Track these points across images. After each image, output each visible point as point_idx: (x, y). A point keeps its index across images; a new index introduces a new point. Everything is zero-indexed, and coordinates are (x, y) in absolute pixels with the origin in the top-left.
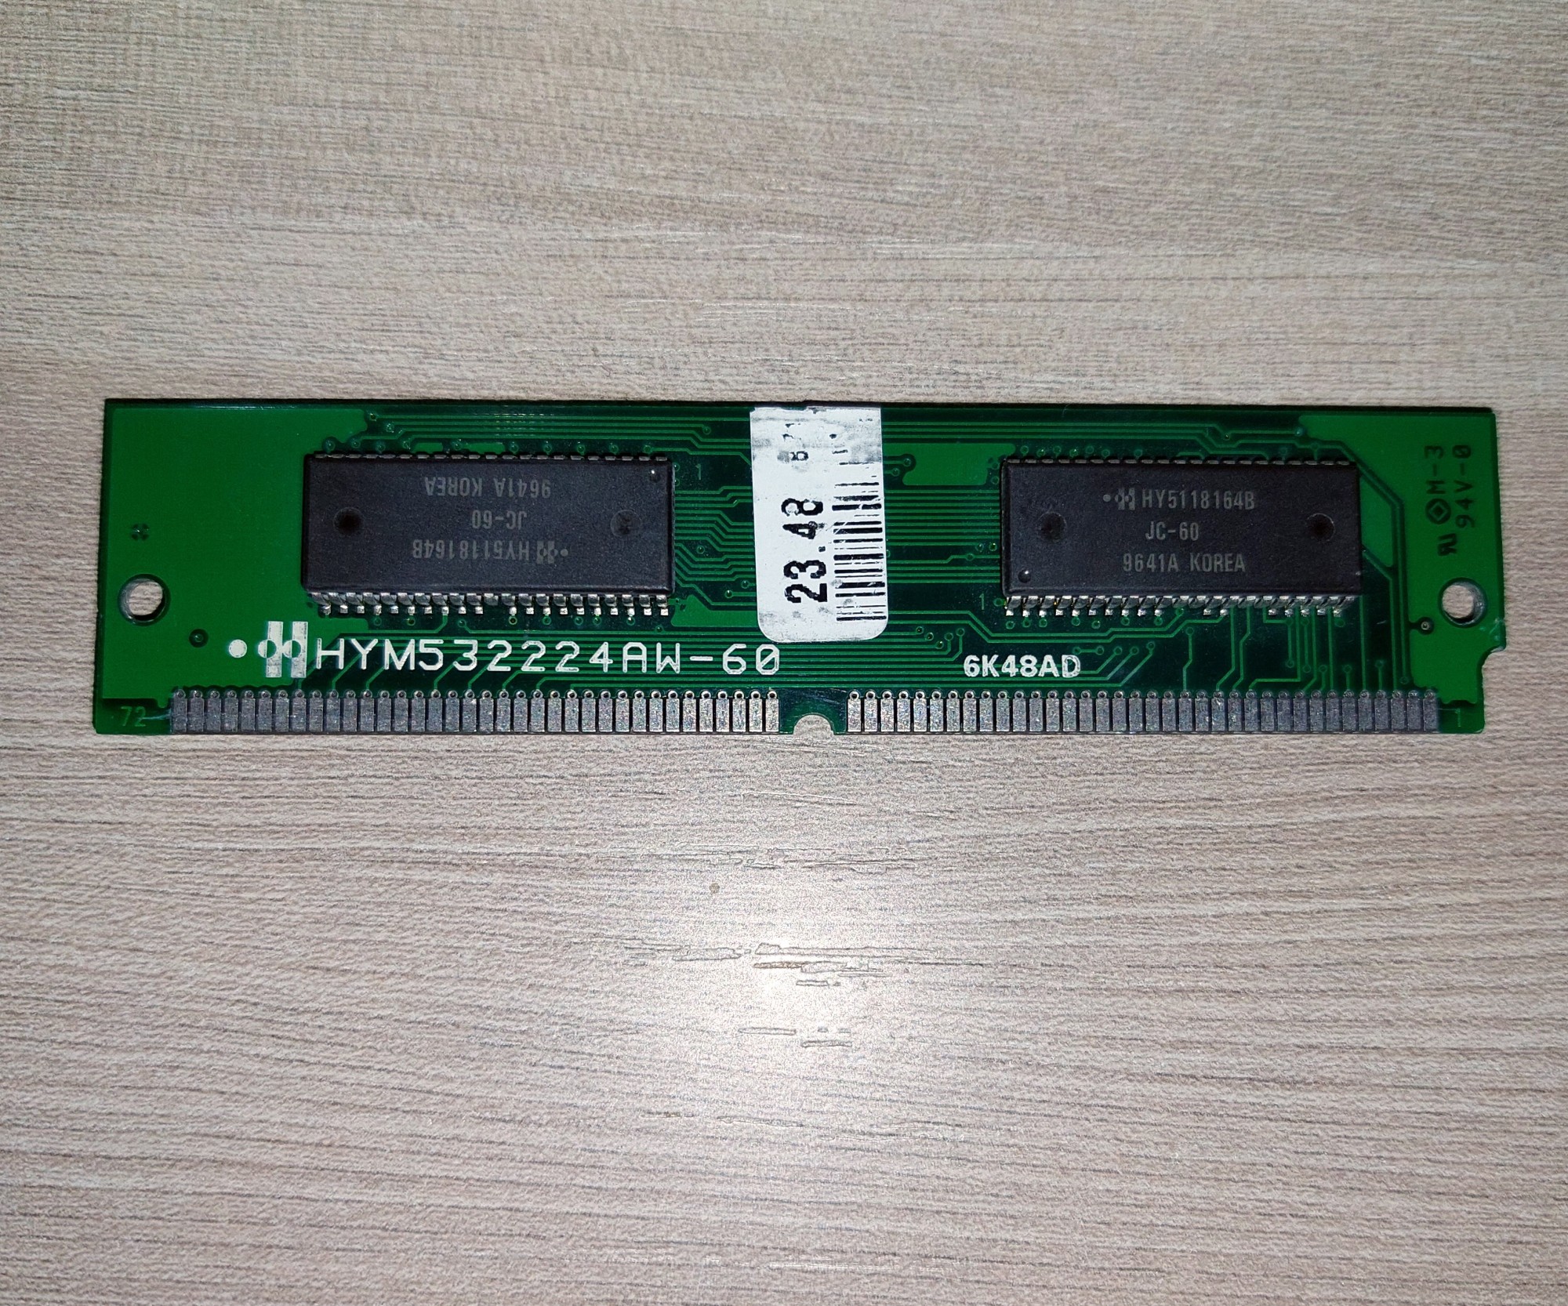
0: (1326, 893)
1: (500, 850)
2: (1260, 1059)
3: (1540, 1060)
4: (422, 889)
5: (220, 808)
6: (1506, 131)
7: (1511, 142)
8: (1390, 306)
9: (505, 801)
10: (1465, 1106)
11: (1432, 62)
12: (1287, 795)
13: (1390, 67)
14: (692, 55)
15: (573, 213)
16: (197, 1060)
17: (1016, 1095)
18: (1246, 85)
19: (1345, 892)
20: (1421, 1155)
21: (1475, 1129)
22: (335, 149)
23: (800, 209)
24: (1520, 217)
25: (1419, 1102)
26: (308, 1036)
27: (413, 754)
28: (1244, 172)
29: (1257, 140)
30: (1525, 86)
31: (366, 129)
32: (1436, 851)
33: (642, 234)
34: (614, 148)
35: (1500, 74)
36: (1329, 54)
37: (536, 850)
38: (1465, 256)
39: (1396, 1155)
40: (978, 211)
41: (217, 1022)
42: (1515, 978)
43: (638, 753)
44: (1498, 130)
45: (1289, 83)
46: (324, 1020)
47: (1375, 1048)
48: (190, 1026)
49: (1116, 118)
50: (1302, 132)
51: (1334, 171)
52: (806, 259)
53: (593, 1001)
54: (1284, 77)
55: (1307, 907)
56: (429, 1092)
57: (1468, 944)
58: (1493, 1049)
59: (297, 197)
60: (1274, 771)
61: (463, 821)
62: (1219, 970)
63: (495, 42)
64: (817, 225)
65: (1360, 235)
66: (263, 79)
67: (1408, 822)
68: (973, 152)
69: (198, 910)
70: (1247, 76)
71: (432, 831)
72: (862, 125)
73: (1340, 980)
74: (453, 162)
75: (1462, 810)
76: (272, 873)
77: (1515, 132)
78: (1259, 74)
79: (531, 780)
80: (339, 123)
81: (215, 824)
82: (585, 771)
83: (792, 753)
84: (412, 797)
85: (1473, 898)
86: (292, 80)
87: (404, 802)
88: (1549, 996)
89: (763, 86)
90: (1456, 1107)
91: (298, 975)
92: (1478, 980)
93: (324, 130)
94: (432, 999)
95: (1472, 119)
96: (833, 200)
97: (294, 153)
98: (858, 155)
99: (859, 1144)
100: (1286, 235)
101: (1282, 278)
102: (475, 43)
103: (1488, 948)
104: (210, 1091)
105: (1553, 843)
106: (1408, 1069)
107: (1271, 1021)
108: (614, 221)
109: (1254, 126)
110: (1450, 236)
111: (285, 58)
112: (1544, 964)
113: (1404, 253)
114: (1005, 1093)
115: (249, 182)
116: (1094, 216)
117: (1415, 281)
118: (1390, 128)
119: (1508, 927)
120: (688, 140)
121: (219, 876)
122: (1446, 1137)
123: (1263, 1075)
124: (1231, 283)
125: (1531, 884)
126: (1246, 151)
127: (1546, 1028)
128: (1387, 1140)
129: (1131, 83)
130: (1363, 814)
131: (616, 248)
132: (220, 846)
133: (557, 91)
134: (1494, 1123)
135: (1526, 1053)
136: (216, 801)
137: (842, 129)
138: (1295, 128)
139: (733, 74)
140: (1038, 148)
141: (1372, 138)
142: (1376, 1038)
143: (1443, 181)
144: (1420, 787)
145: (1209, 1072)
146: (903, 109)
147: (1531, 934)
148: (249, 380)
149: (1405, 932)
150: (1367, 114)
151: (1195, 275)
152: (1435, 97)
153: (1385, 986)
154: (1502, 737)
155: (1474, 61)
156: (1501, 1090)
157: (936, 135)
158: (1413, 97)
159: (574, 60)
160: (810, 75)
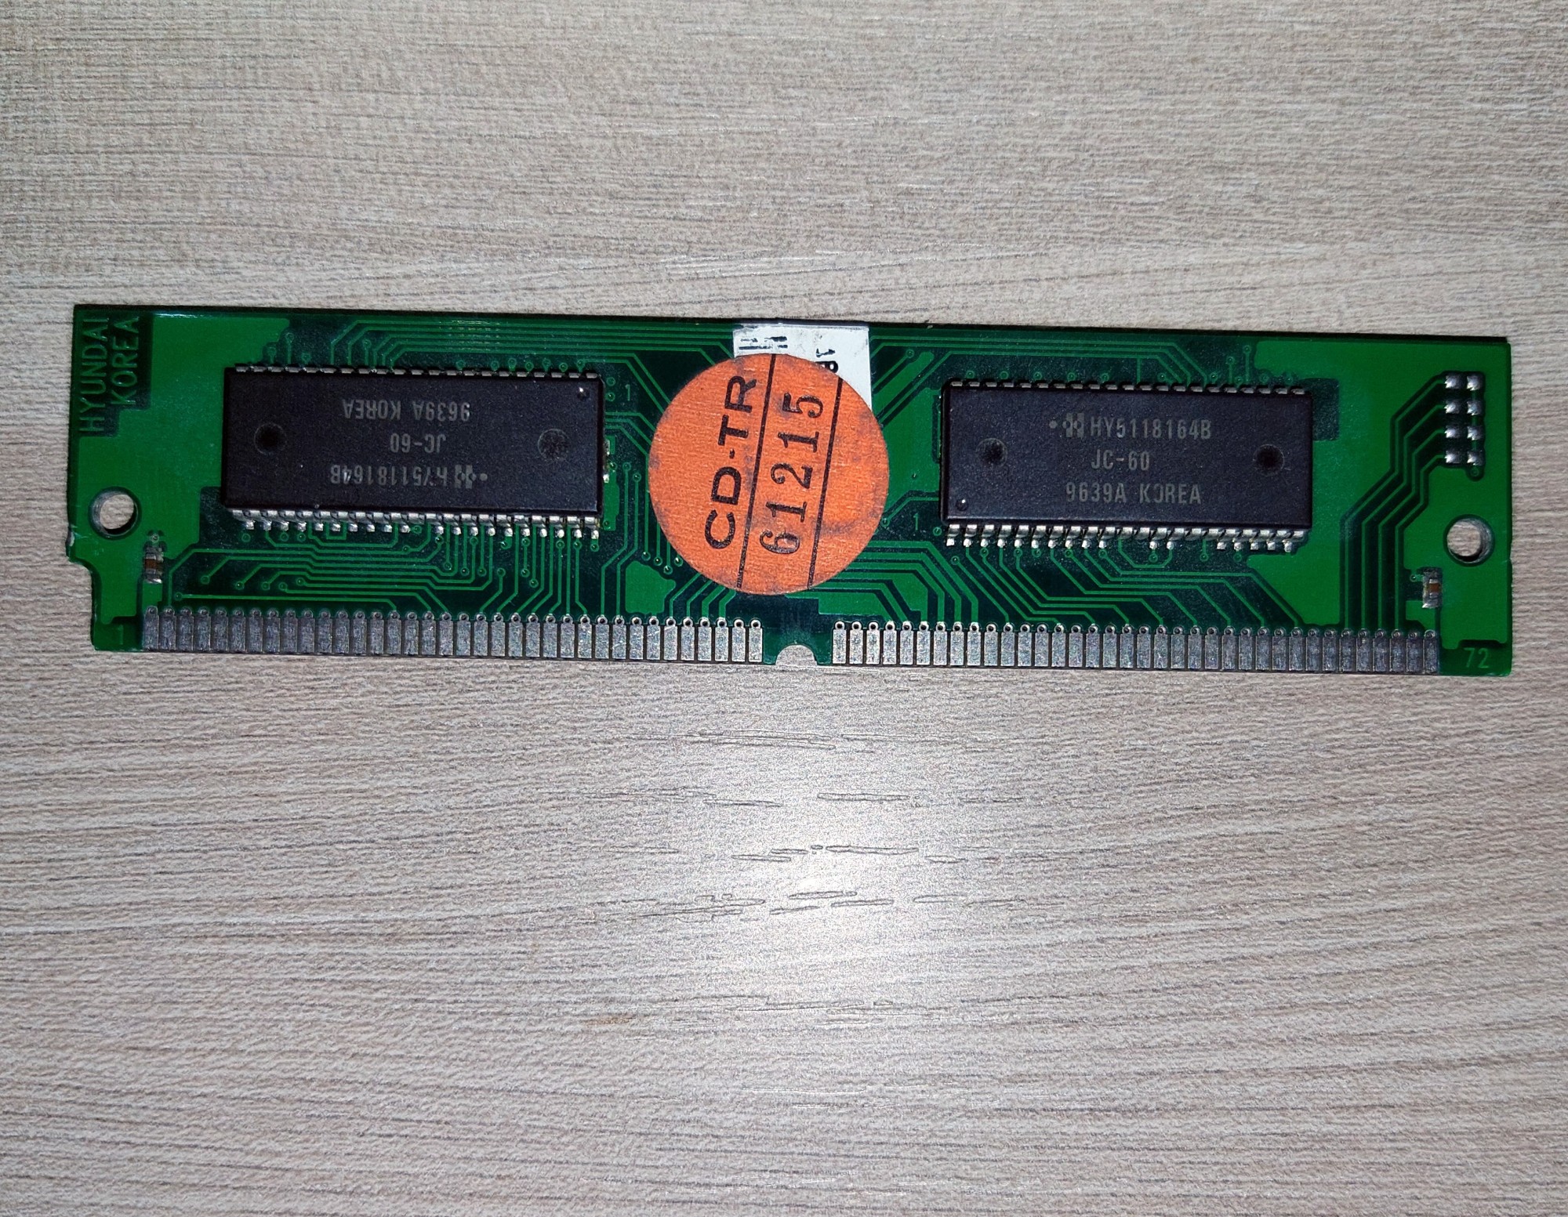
0: (1165, 916)
1: (315, 919)
2: (1100, 1090)
3: (1389, 1075)
4: (237, 963)
5: (28, 892)
6: (1333, 102)
7: (1339, 113)
8: (1213, 298)
9: (314, 869)
10: (1312, 1125)
11: (1251, 31)
12: (1118, 818)
13: (1207, 39)
14: (466, 73)
15: (351, 250)
16: (24, 1147)
17: (853, 1138)
18: (1054, 69)
19: (1182, 914)
20: (1268, 1177)
21: (1323, 1148)
22: (100, 198)
23: (588, 231)
24: (1349, 194)
25: (1265, 1124)
26: (132, 1118)
27: (220, 826)
28: (1055, 165)
29: (1067, 128)
30: (1353, 51)
31: (132, 173)
32: (1274, 867)
33: (425, 268)
34: (390, 178)
35: (1326, 40)
36: (1142, 29)
37: (350, 917)
38: (1292, 240)
39: (1241, 1178)
40: (776, 223)
41: (40, 1108)
42: (1360, 992)
43: (450, 812)
44: (1324, 101)
45: (1099, 64)
46: (147, 1101)
47: (1217, 1071)
48: (15, 1114)
49: (917, 114)
50: (1116, 116)
51: (1149, 156)
52: (598, 285)
53: (418, 1068)
54: (1095, 58)
55: (1143, 931)
56: (258, 1167)
57: (1311, 960)
58: (1339, 1067)
59: (65, 251)
60: (1104, 794)
61: (274, 892)
62: (1055, 1000)
63: (260, 72)
64: (607, 248)
65: (1180, 224)
66: (21, 127)
67: (1246, 838)
68: (768, 160)
69: (13, 996)
70: (1053, 60)
71: (244, 903)
72: (650, 138)
73: (1180, 1004)
74: (223, 203)
75: (1300, 824)
76: (85, 955)
77: (1343, 102)
78: (1067, 55)
79: (341, 847)
80: (103, 170)
81: (24, 908)
82: (395, 833)
83: (610, 803)
84: (221, 870)
85: (1315, 912)
86: (51, 126)
87: (214, 875)
88: (1396, 1009)
89: (544, 101)
90: (1303, 1127)
91: (118, 1056)
92: (1322, 997)
93: (88, 178)
94: (255, 1074)
95: (1296, 90)
96: (623, 220)
97: (58, 206)
98: (647, 170)
99: (696, 1197)
100: (1101, 229)
101: (1098, 276)
102: (239, 75)
103: (1332, 964)
104: (39, 1177)
105: (1397, 853)
106: (1252, 1090)
107: (1111, 1049)
108: (396, 256)
109: (1064, 113)
110: (1275, 219)
111: (43, 103)
112: (1390, 977)
113: (1226, 240)
114: (844, 1137)
115: (15, 238)
116: (898, 221)
117: (1239, 269)
118: (1209, 106)
119: (1353, 941)
120: (468, 165)
121: (33, 960)
122: (1294, 1158)
123: (1104, 1104)
124: (1045, 283)
125: (1374, 896)
126: (1056, 141)
127: (1394, 1042)
128: (1232, 1164)
129: (933, 75)
130: (1199, 833)
131: (398, 285)
132: (31, 930)
133: (328, 120)
134: (1342, 1141)
135: (1373, 1068)
136: (23, 885)
137: (629, 143)
138: (1107, 112)
139: (511, 91)
140: (836, 151)
141: (1190, 117)
142: (1218, 1061)
143: (1267, 159)
144: (1257, 802)
145: (1048, 1105)
146: (693, 118)
147: (1376, 946)
148: (28, 448)
149: (1245, 951)
150: (1184, 92)
151: (1007, 277)
152: (1257, 69)
153: (1226, 1008)
154: (1340, 747)
155: (1297, 27)
156: (1348, 1108)
157: (729, 144)
158: (1232, 71)
159: (343, 86)
160: (592, 87)
